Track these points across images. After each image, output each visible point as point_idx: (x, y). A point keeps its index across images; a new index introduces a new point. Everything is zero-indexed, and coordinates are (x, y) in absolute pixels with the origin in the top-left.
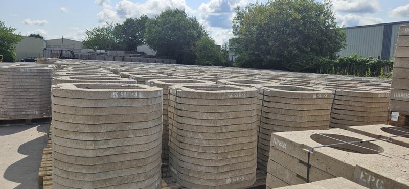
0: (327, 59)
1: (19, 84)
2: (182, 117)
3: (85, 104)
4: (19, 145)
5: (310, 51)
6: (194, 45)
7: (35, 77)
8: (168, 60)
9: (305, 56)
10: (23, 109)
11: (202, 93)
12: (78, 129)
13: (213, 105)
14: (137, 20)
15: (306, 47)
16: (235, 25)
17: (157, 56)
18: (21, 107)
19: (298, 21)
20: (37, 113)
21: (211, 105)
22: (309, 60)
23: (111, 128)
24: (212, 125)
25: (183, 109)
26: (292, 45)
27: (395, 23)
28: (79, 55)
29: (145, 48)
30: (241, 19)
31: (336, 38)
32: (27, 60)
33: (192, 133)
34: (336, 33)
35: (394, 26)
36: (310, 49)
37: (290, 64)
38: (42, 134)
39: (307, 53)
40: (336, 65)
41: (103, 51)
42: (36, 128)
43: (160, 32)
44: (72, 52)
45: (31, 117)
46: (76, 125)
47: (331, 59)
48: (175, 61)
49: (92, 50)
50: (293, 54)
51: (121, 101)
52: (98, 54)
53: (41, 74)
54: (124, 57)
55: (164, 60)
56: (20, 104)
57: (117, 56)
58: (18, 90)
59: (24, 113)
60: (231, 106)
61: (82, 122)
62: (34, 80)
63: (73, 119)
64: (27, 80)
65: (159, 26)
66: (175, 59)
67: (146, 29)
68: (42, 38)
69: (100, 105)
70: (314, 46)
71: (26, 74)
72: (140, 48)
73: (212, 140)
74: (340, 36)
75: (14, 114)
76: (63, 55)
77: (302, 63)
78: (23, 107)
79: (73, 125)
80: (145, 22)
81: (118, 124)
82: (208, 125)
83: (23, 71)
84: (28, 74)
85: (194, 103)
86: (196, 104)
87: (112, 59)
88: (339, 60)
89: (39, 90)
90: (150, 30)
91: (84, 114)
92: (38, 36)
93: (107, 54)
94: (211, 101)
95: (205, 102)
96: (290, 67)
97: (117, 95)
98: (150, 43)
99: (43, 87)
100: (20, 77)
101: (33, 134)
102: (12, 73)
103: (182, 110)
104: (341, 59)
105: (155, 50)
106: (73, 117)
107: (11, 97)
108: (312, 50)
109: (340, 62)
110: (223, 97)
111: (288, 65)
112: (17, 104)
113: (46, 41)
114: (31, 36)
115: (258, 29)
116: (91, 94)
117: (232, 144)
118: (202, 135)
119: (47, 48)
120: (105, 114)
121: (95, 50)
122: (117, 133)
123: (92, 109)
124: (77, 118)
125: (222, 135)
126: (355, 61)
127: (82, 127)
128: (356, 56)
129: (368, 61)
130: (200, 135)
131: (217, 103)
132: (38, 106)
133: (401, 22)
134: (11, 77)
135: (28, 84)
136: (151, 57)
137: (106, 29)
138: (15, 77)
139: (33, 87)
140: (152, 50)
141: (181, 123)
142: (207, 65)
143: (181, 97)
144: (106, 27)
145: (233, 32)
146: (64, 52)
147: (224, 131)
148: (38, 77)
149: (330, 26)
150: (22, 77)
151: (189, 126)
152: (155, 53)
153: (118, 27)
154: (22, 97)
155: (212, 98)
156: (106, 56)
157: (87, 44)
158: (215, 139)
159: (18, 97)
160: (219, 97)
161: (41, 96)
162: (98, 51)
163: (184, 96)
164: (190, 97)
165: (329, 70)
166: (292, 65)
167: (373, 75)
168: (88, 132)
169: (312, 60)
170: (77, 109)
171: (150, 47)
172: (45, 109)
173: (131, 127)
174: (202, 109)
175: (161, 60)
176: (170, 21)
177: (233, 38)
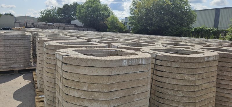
0: (187, 29)
1: (8, 46)
2: (162, 77)
3: (100, 72)
4: (13, 93)
5: (177, 24)
6: (107, 20)
7: (19, 40)
8: (91, 29)
9: (174, 27)
10: (12, 63)
11: (184, 57)
12: (93, 97)
13: (194, 68)
14: (71, 5)
15: (174, 22)
16: (131, 8)
17: (83, 27)
18: (10, 62)
19: (170, 6)
20: (22, 66)
21: (192, 67)
22: (176, 29)
23: (122, 94)
24: (192, 85)
25: (164, 70)
26: (166, 20)
27: (222, 8)
28: (37, 26)
29: (77, 22)
30: (135, 5)
31: (191, 16)
32: (4, 29)
33: (172, 91)
34: (191, 14)
35: (221, 10)
36: (176, 23)
37: (165, 31)
38: (28, 82)
39: (175, 25)
40: (193, 32)
41: (51, 24)
42: (21, 76)
43: (86, 13)
44: (33, 24)
45: (18, 69)
46: (90, 93)
47: (189, 28)
48: (95, 29)
49: (44, 23)
50: (167, 25)
51: (129, 68)
52: (48, 25)
53: (24, 39)
54: (64, 27)
55: (88, 29)
56: (9, 60)
57: (60, 26)
58: (8, 50)
59: (12, 66)
60: (206, 68)
61: (97, 90)
62: (19, 43)
63: (88, 87)
64: (14, 43)
65: (85, 9)
66: (95, 28)
67: (78, 11)
68: (13, 16)
69: (113, 73)
70: (179, 22)
71: (13, 38)
72: (73, 22)
73: (191, 97)
74: (193, 15)
75: (5, 67)
76: (27, 26)
77: (172, 31)
78: (12, 62)
79: (87, 93)
80: (76, 7)
81: (127, 90)
82: (189, 84)
83: (11, 36)
84: (15, 38)
85: (177, 66)
86: (178, 67)
87: (58, 28)
88: (194, 29)
89: (23, 50)
90: (80, 11)
91: (100, 82)
92: (10, 14)
93: (54, 25)
94: (192, 64)
95: (188, 66)
96: (165, 33)
97: (126, 62)
98: (80, 19)
99: (26, 48)
100: (9, 41)
101: (21, 82)
102: (3, 38)
103: (162, 71)
104: (195, 29)
105: (83, 23)
106: (88, 85)
107: (3, 55)
108: (178, 23)
109: (195, 30)
110: (202, 61)
111: (164, 32)
112: (8, 60)
113: (15, 17)
114: (6, 14)
115: (146, 11)
116: (106, 62)
117: (204, 99)
118: (183, 93)
119: (17, 22)
120: (118, 81)
121: (46, 23)
122: (126, 98)
123: (107, 77)
124: (92, 86)
125: (199, 92)
126: (203, 30)
127: (96, 95)
128: (204, 27)
129: (211, 30)
130: (180, 93)
131: (197, 66)
132: (22, 61)
133: (225, 8)
134: (3, 41)
135: (15, 45)
136: (81, 27)
137: (52, 11)
138: (5, 41)
139: (18, 48)
140: (81, 23)
141: (162, 82)
142: (115, 32)
143: (162, 60)
144: (52, 9)
145: (131, 13)
146: (28, 24)
147: (200, 89)
148: (21, 41)
149: (188, 9)
150: (11, 41)
151: (170, 85)
152: (83, 25)
153: (60, 9)
154: (11, 55)
155: (194, 62)
156: (53, 27)
157: (40, 19)
158: (194, 96)
159: (8, 55)
160: (199, 61)
161: (24, 54)
162: (48, 23)
163: (165, 59)
164: (172, 60)
165: (188, 35)
166: (166, 32)
167: (215, 38)
168: (103, 99)
169: (178, 29)
170: (92, 78)
171: (80, 21)
172: (27, 63)
173: (136, 91)
174: (184, 71)
175: (86, 29)
176: (91, 6)
177: (130, 16)
